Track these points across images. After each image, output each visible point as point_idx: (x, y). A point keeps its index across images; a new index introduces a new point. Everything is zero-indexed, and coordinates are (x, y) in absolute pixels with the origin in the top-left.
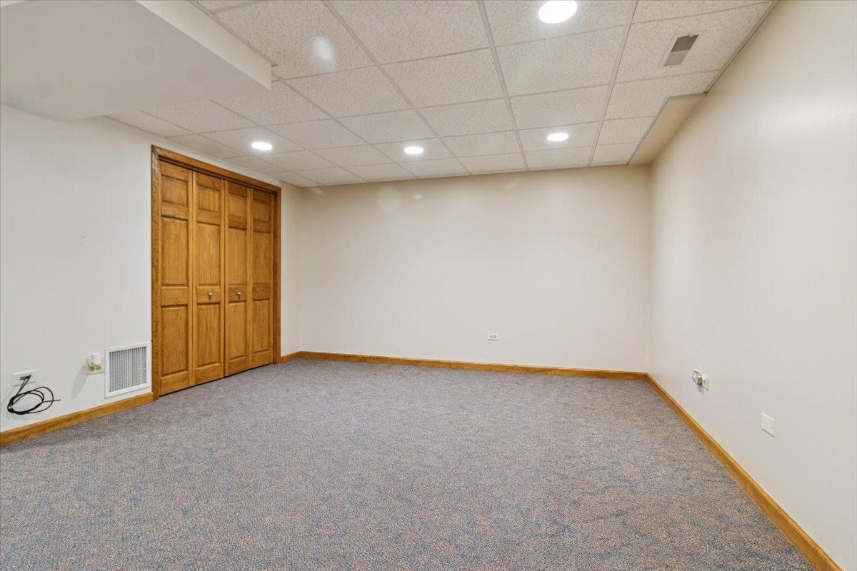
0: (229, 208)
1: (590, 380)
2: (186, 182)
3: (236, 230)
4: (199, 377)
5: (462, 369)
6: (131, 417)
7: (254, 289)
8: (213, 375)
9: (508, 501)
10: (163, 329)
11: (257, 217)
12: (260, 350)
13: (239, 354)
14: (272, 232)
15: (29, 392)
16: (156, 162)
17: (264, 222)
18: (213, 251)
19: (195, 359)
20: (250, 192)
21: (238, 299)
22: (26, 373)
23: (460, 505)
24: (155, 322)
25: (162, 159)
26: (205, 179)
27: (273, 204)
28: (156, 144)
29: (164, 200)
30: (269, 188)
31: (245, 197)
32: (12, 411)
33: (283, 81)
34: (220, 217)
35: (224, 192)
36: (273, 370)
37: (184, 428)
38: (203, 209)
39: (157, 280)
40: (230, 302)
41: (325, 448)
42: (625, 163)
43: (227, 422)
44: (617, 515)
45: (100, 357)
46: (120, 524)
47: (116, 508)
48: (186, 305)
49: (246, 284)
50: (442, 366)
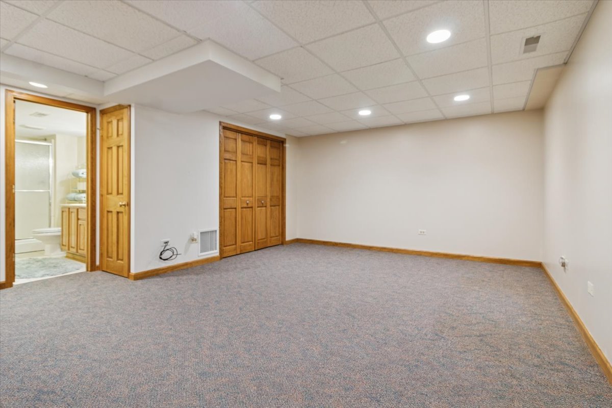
0: (257, 152)
1: (494, 265)
2: (236, 139)
3: (261, 165)
4: (242, 249)
5: (400, 253)
6: (211, 267)
7: (271, 200)
8: (249, 249)
9: (411, 323)
10: (224, 221)
11: (272, 157)
12: (274, 235)
13: (263, 238)
14: (281, 165)
15: (168, 250)
16: (222, 130)
17: (276, 159)
18: (249, 178)
19: (240, 238)
20: (269, 142)
21: (263, 206)
22: (166, 240)
23: (381, 321)
24: (221, 217)
25: (225, 128)
26: (246, 137)
27: (281, 149)
28: (222, 120)
29: (225, 151)
30: (279, 139)
31: (266, 145)
32: (161, 258)
33: (287, 85)
34: (253, 158)
35: (255, 143)
36: (281, 248)
37: (236, 274)
38: (244, 154)
39: (222, 194)
40: (258, 207)
41: (309, 289)
42: (522, 109)
43: (257, 273)
44: (479, 336)
45: (197, 235)
46: (213, 310)
47: (210, 304)
48: (236, 208)
49: (266, 196)
50: (386, 250)
